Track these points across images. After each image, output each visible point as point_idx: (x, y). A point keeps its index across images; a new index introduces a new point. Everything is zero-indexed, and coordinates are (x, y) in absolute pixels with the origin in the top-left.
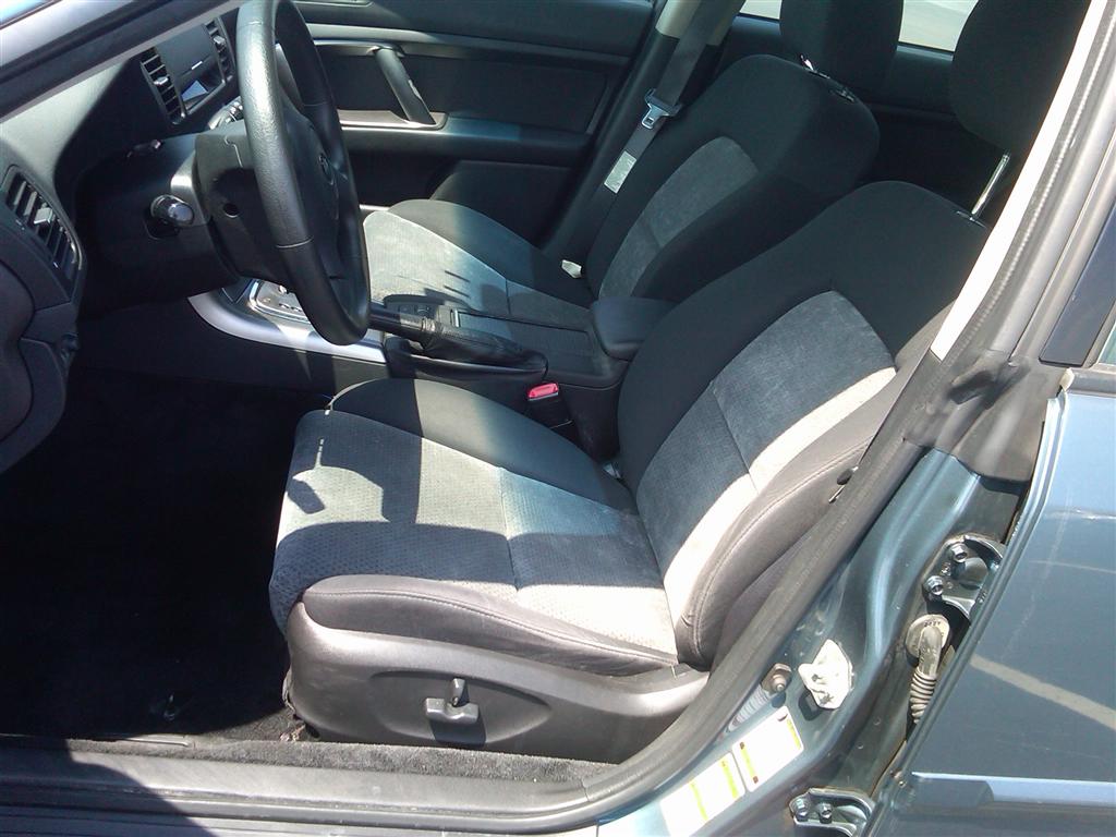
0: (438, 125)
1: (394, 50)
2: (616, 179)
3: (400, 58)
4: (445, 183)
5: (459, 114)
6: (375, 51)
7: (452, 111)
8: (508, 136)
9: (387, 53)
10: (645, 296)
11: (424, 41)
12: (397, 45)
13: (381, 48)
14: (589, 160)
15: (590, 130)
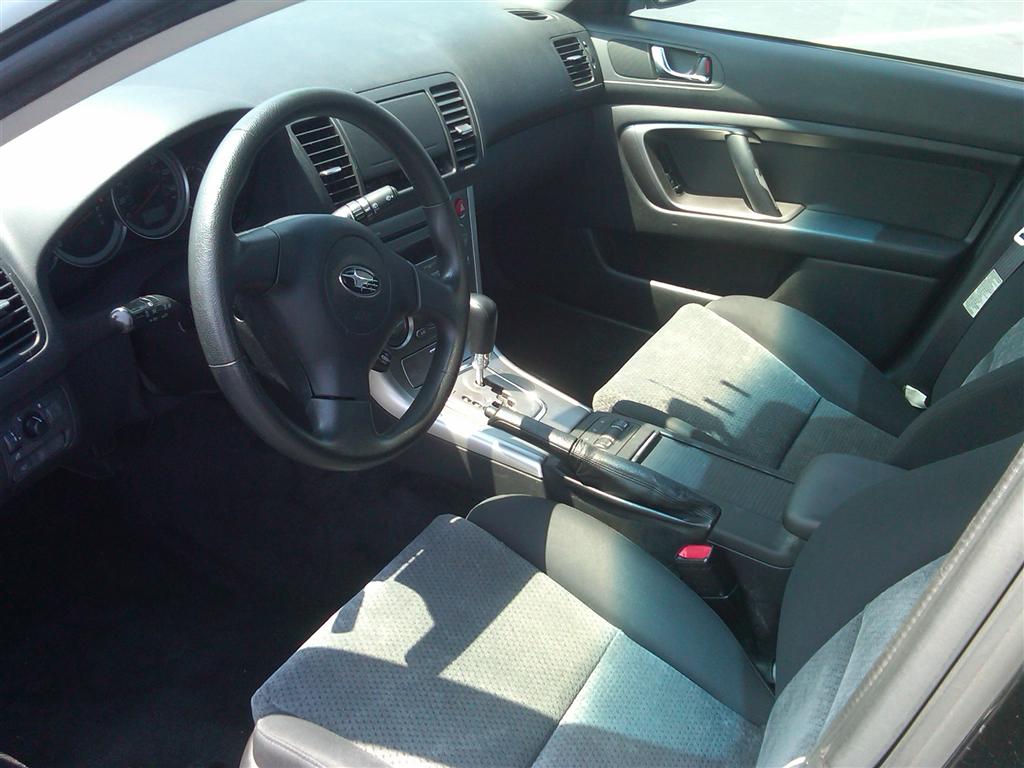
0: (784, 218)
1: (746, 136)
2: (976, 302)
3: (751, 144)
4: (788, 281)
5: (815, 206)
6: (727, 136)
7: (810, 203)
8: (862, 238)
9: (739, 140)
10: (893, 464)
11: (778, 127)
12: (750, 131)
13: (733, 133)
14: (958, 274)
15: (969, 240)
